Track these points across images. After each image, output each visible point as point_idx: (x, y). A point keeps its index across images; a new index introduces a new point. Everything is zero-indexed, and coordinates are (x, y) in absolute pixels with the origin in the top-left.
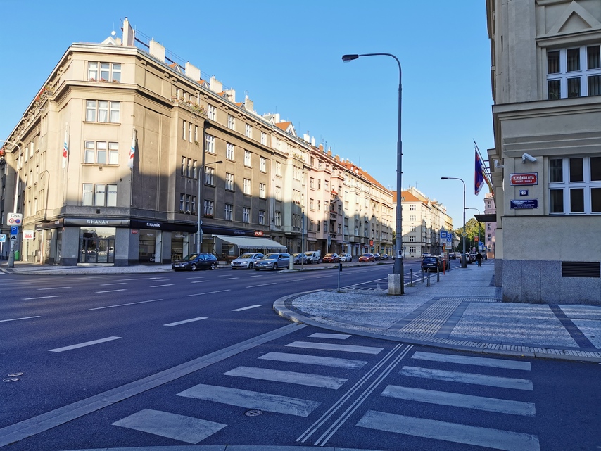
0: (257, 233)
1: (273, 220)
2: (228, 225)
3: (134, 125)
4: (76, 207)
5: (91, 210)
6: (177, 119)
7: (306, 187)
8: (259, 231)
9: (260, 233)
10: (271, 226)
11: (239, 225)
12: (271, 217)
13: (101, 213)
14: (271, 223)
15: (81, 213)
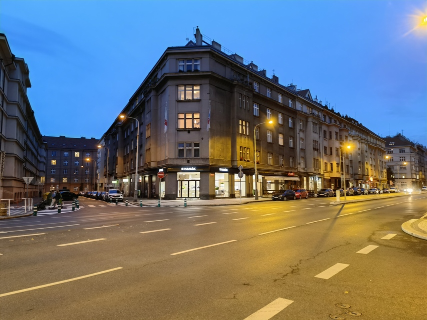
0: (289, 174)
1: (300, 164)
2: (270, 168)
3: (210, 100)
4: (174, 159)
5: (184, 161)
6: (236, 93)
7: (321, 137)
8: (291, 172)
9: (292, 174)
10: (298, 168)
11: (277, 168)
12: (298, 161)
13: (190, 162)
14: (299, 166)
15: (178, 163)
